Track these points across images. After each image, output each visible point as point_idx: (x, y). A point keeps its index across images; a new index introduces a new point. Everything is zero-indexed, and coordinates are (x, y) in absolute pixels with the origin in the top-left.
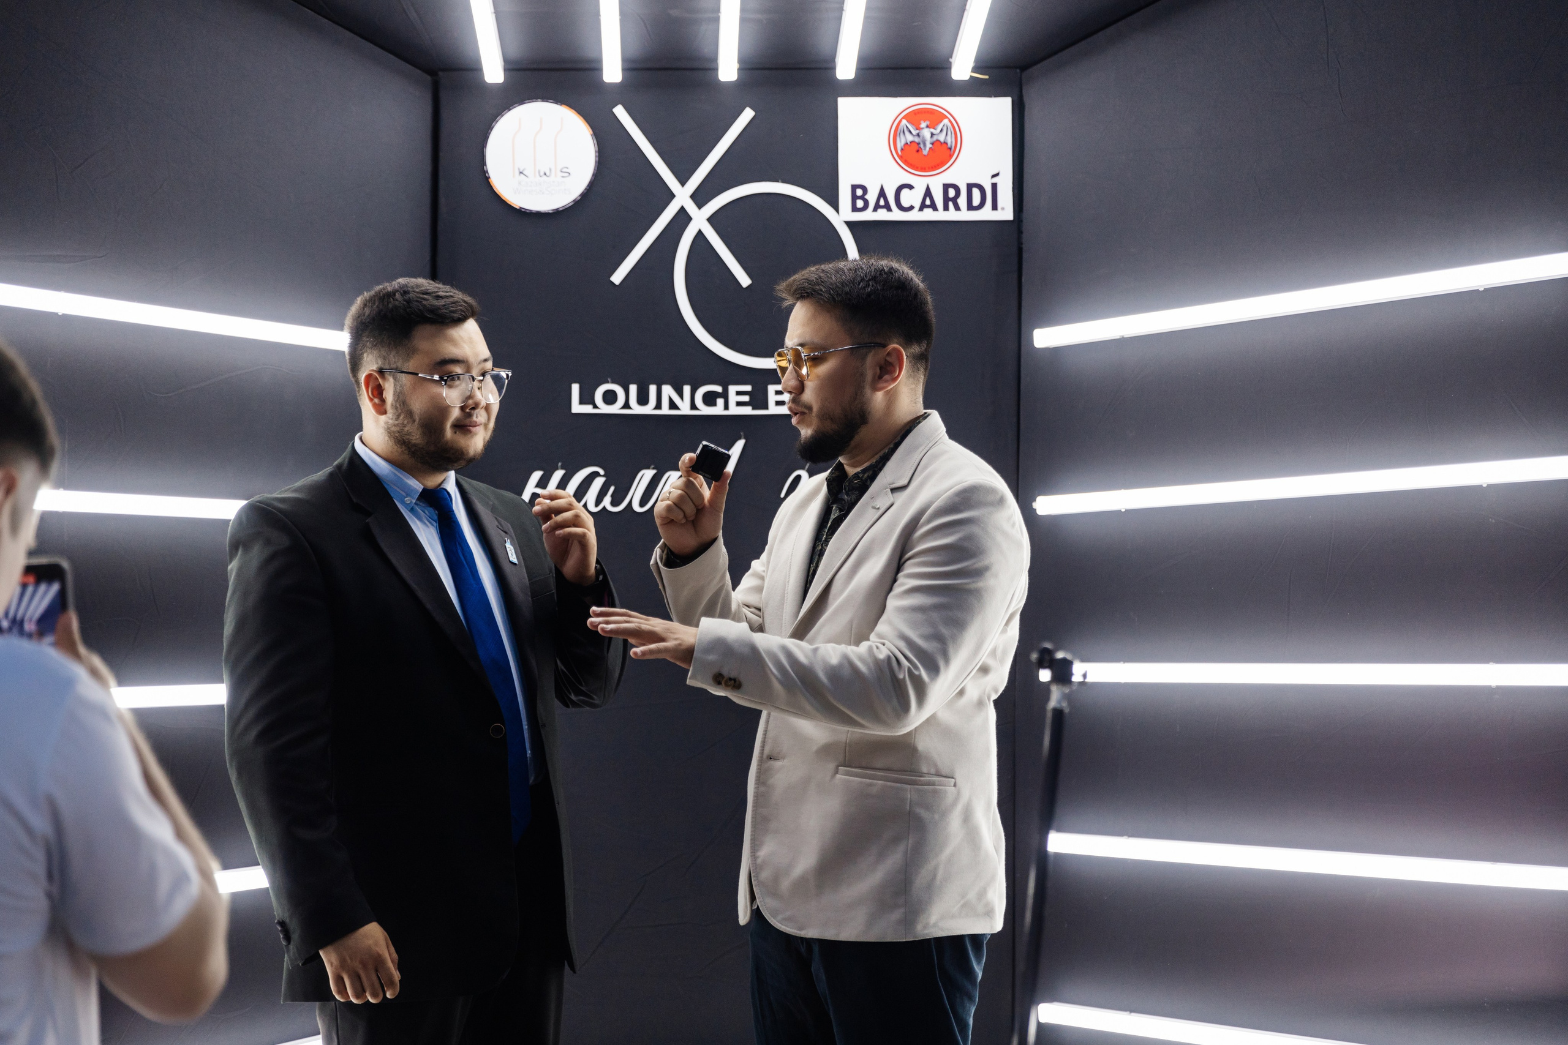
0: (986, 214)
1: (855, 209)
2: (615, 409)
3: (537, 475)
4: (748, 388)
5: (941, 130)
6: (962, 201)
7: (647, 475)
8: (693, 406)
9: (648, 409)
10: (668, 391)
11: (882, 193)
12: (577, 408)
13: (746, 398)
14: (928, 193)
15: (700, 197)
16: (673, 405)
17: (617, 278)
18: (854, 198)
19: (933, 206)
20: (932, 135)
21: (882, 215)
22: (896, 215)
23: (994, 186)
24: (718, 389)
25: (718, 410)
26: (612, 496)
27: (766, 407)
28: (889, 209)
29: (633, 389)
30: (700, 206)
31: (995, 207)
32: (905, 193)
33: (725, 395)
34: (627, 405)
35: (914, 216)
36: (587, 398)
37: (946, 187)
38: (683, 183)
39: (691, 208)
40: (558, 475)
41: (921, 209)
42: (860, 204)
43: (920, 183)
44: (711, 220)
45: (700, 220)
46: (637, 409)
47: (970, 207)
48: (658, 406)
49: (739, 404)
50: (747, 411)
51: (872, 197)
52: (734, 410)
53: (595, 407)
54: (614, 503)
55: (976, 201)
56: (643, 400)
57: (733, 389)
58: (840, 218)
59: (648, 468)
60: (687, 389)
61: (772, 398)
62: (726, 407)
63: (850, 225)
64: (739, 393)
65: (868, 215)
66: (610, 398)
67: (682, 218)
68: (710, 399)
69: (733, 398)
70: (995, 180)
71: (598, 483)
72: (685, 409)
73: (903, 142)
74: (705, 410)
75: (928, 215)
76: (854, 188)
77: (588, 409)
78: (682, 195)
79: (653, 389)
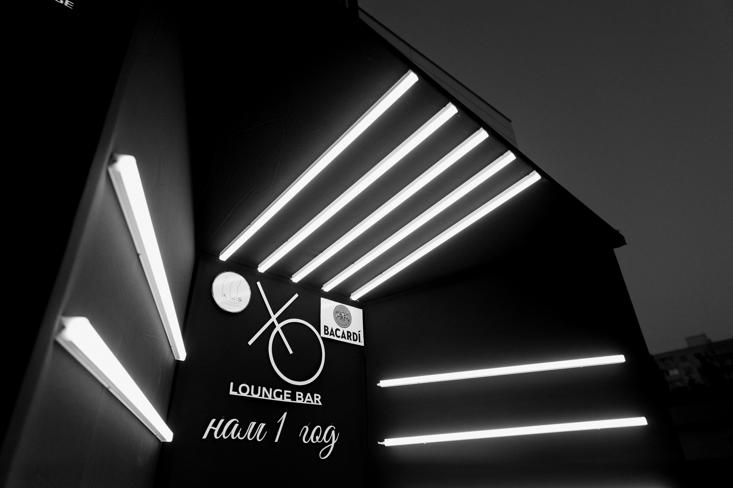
0: (357, 343)
1: (325, 334)
2: (245, 395)
3: (213, 421)
4: (290, 392)
5: (346, 315)
6: (352, 337)
7: (254, 424)
8: (273, 397)
9: (257, 396)
10: (264, 389)
11: (332, 330)
12: (232, 393)
13: (289, 396)
14: (343, 333)
15: (280, 319)
16: (266, 396)
17: (250, 343)
18: (325, 330)
19: (345, 337)
20: (344, 315)
21: (332, 337)
22: (335, 338)
23: (359, 334)
24: (281, 391)
25: (280, 399)
26: (240, 432)
27: (296, 401)
28: (334, 336)
29: (253, 387)
30: (279, 323)
31: (360, 341)
32: (338, 331)
33: (283, 393)
34: (250, 394)
35: (340, 339)
36: (236, 389)
37: (348, 332)
38: (274, 314)
39: (276, 323)
40: (222, 421)
41: (342, 338)
42: (326, 332)
43: (342, 329)
44: (282, 328)
45: (278, 327)
46: (254, 396)
47: (354, 340)
48: (261, 395)
49: (287, 398)
50: (289, 400)
51: (330, 330)
52: (286, 400)
53: (239, 393)
54: (241, 436)
55: (355, 339)
56: (256, 392)
57: (286, 392)
58: (321, 335)
59: (254, 421)
60: (271, 389)
61: (297, 397)
62: (283, 399)
63: (322, 338)
64: (287, 393)
65: (328, 336)
66: (244, 390)
67: (273, 326)
68: (278, 394)
69: (285, 395)
70: (359, 333)
71: (236, 426)
72: (270, 398)
73: (337, 316)
74: (277, 399)
75: (343, 340)
76: (325, 326)
77: (235, 393)
78: (274, 318)
79: (260, 388)
